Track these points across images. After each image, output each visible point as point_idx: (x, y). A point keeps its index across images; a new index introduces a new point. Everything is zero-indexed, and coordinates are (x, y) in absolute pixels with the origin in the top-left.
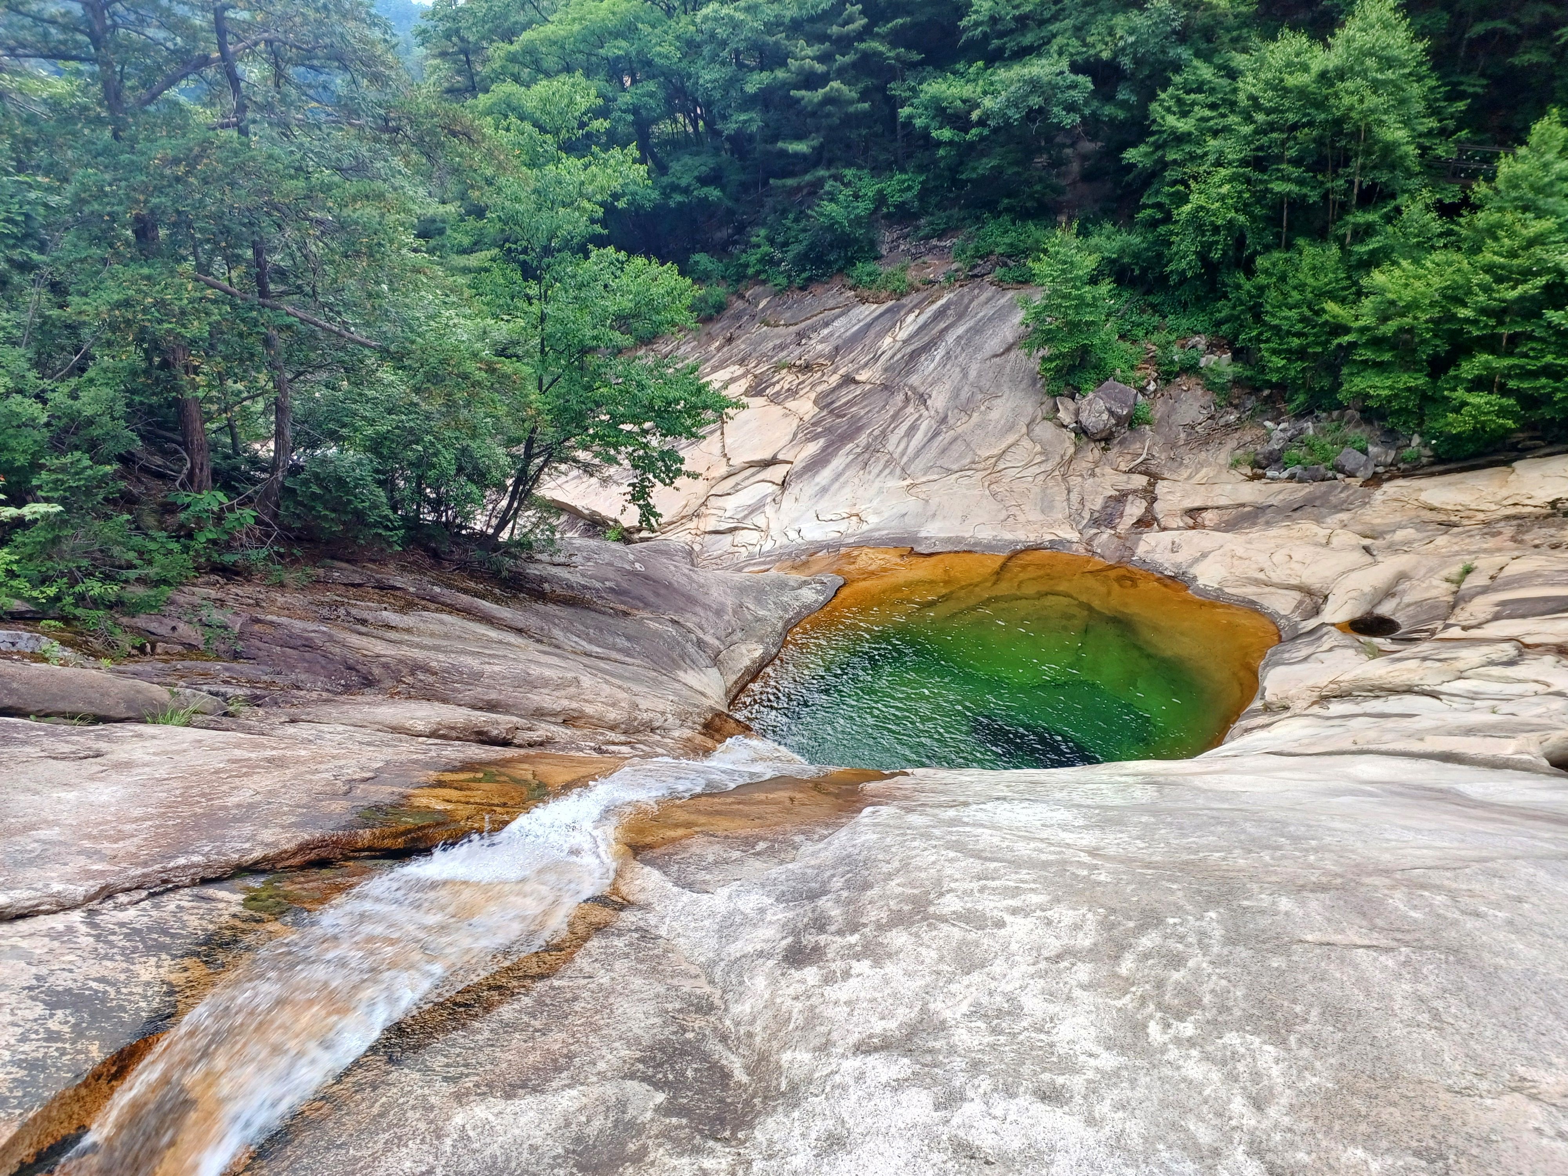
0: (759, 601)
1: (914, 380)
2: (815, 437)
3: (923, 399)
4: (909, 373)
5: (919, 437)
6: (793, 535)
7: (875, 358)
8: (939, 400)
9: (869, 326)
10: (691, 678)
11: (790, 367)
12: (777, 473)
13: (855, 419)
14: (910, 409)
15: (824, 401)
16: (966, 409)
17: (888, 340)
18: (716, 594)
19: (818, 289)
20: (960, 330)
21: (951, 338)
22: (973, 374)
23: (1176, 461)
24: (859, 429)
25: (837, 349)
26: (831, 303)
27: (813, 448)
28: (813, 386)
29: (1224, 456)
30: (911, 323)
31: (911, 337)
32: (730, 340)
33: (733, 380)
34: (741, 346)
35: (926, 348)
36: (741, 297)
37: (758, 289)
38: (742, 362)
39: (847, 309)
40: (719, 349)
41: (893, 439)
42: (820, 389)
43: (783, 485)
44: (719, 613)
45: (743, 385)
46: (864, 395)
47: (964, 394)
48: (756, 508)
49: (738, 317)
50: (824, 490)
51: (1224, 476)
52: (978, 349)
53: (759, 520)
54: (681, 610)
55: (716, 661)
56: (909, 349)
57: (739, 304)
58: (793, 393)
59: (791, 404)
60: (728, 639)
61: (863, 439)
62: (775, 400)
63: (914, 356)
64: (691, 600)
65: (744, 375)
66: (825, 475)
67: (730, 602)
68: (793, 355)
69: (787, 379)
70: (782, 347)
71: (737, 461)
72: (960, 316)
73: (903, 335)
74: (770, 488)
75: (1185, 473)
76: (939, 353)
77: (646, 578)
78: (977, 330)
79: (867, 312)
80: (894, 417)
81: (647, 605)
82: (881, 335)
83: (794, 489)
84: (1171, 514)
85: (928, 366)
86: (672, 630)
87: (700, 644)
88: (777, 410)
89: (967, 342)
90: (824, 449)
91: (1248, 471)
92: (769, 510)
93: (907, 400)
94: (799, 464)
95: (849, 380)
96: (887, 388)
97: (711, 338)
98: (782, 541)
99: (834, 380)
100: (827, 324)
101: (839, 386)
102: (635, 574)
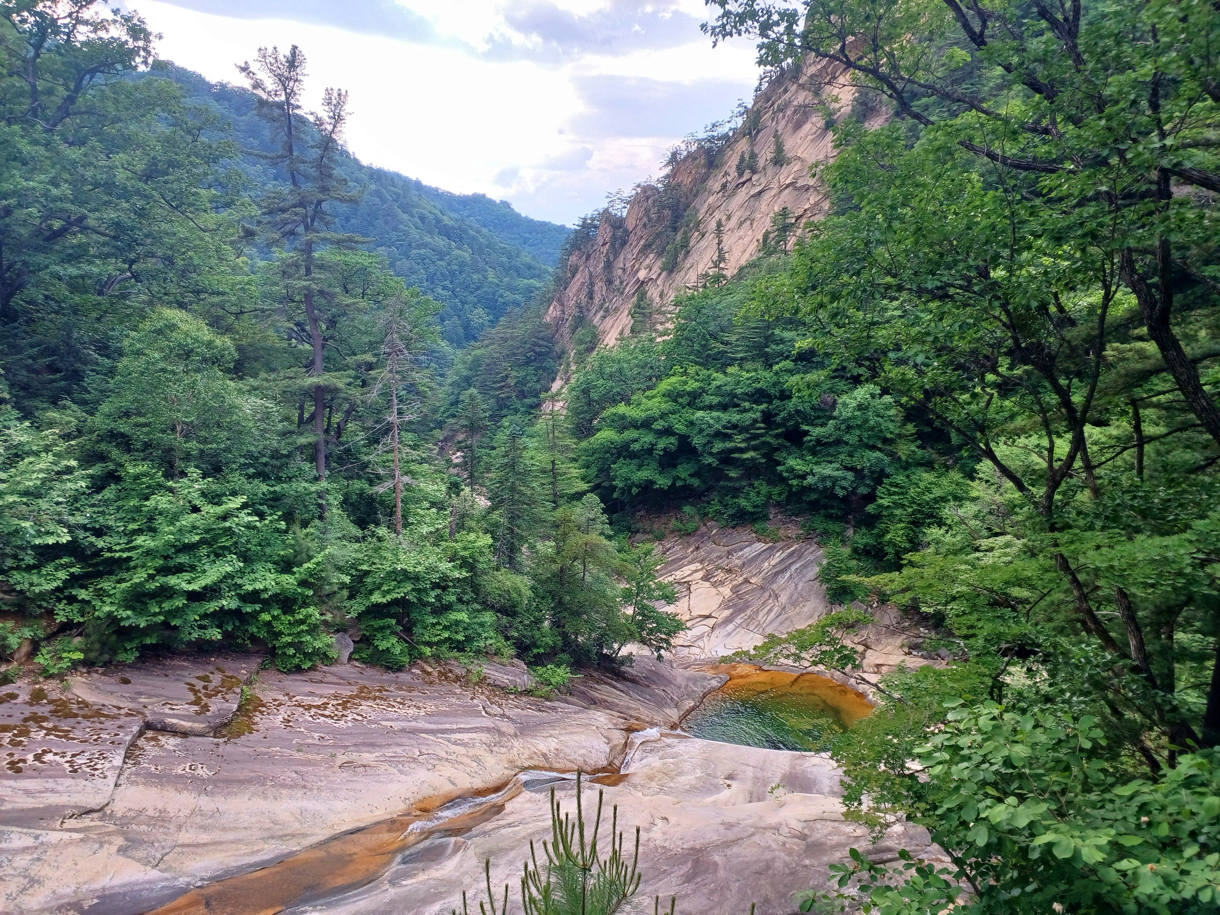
0: (694, 684)
1: (774, 586)
2: (728, 608)
3: (777, 597)
4: (773, 583)
5: (772, 615)
6: (714, 653)
7: (760, 572)
8: (783, 598)
9: (760, 554)
10: (668, 711)
11: (723, 569)
12: (711, 622)
13: (747, 601)
14: (771, 601)
15: (735, 590)
16: (794, 604)
17: (766, 564)
18: (679, 680)
19: (740, 530)
20: (798, 565)
21: (793, 568)
22: (800, 588)
23: (878, 641)
24: (748, 607)
25: (744, 564)
26: (745, 538)
27: (727, 613)
28: (731, 581)
29: (898, 641)
30: (778, 556)
31: (777, 564)
32: (697, 548)
33: (696, 571)
34: (702, 553)
35: (782, 571)
36: (705, 525)
37: (713, 523)
38: (701, 562)
39: (751, 543)
40: (692, 552)
41: (761, 614)
42: (734, 583)
43: (713, 628)
44: (679, 688)
45: (700, 574)
46: (753, 590)
47: (795, 597)
48: (700, 637)
49: (702, 536)
50: (729, 634)
51: (896, 651)
52: (804, 576)
53: (701, 643)
54: (666, 686)
55: (677, 706)
56: (775, 571)
57: (704, 529)
58: (722, 583)
59: (720, 589)
60: (682, 699)
61: (748, 612)
62: (714, 585)
63: (777, 574)
64: (670, 682)
65: (702, 569)
66: (731, 627)
67: (683, 684)
68: (723, 563)
69: (720, 575)
70: (720, 557)
71: (694, 614)
72: (799, 558)
73: (773, 563)
74: (707, 629)
75: (881, 647)
76: (788, 575)
77: (655, 673)
78: (804, 566)
79: (759, 546)
80: (763, 603)
81: (655, 683)
82: (763, 561)
83: (717, 632)
84: (869, 666)
85: (782, 580)
86: (662, 693)
87: (672, 699)
88: (714, 591)
89: (799, 571)
90: (732, 614)
91: (907, 650)
92: (705, 639)
93: (770, 596)
94: (720, 620)
95: (747, 581)
96: (762, 588)
97: (689, 546)
98: (709, 655)
99: (741, 579)
100: (741, 550)
101: (742, 583)
102: (652, 671)
